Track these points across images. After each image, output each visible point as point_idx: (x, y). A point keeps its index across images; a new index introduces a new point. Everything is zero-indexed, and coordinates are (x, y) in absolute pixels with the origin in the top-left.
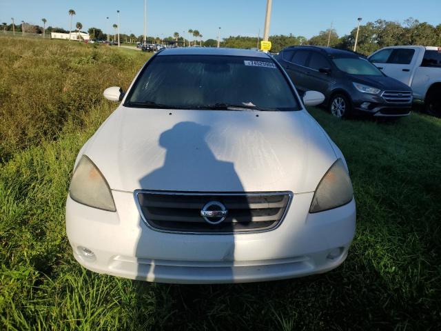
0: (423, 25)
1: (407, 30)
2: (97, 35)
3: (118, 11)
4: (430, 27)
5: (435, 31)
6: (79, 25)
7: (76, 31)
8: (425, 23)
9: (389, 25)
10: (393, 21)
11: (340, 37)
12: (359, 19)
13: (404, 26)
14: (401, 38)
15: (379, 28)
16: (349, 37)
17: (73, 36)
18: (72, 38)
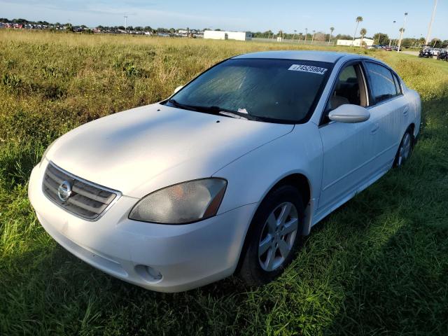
2: (382, 41)
3: (406, 14)
6: (364, 32)
7: (360, 38)
17: (357, 43)
18: (355, 45)
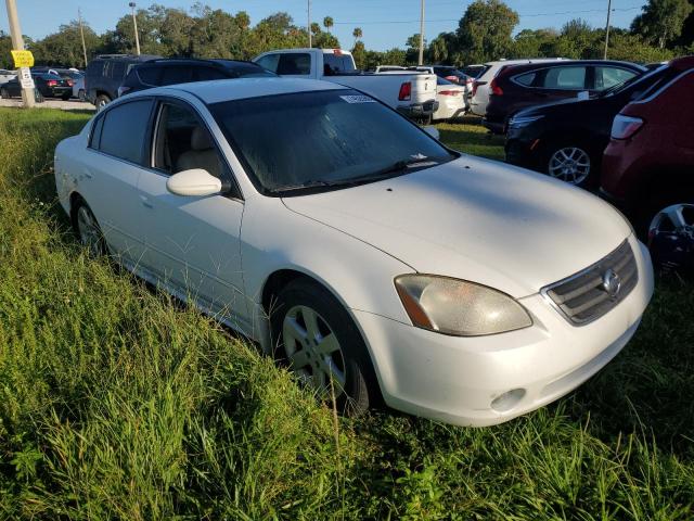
0: (218, 13)
1: (200, 22)
4: (228, 17)
5: (236, 23)
8: (220, 11)
9: (172, 13)
10: (175, 8)
11: (99, 35)
12: (131, 5)
13: (193, 15)
14: (194, 33)
15: (158, 18)
16: (115, 34)
